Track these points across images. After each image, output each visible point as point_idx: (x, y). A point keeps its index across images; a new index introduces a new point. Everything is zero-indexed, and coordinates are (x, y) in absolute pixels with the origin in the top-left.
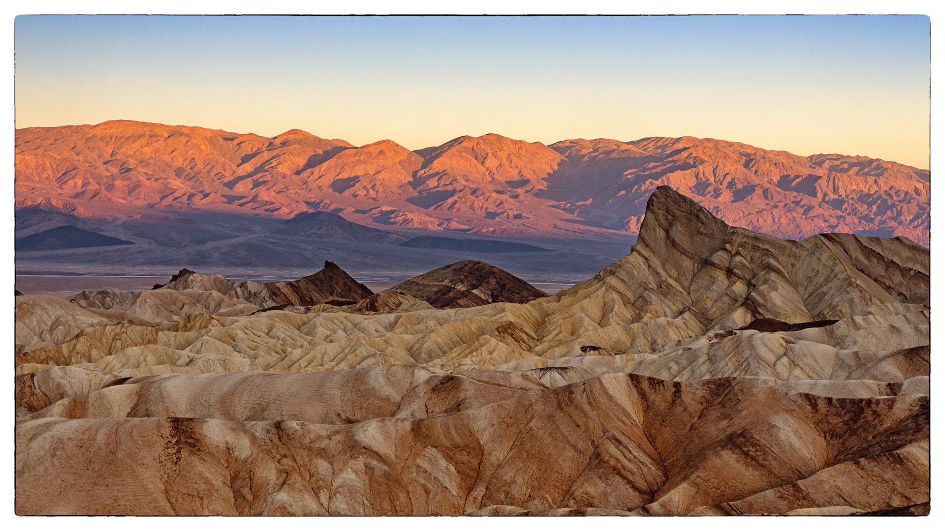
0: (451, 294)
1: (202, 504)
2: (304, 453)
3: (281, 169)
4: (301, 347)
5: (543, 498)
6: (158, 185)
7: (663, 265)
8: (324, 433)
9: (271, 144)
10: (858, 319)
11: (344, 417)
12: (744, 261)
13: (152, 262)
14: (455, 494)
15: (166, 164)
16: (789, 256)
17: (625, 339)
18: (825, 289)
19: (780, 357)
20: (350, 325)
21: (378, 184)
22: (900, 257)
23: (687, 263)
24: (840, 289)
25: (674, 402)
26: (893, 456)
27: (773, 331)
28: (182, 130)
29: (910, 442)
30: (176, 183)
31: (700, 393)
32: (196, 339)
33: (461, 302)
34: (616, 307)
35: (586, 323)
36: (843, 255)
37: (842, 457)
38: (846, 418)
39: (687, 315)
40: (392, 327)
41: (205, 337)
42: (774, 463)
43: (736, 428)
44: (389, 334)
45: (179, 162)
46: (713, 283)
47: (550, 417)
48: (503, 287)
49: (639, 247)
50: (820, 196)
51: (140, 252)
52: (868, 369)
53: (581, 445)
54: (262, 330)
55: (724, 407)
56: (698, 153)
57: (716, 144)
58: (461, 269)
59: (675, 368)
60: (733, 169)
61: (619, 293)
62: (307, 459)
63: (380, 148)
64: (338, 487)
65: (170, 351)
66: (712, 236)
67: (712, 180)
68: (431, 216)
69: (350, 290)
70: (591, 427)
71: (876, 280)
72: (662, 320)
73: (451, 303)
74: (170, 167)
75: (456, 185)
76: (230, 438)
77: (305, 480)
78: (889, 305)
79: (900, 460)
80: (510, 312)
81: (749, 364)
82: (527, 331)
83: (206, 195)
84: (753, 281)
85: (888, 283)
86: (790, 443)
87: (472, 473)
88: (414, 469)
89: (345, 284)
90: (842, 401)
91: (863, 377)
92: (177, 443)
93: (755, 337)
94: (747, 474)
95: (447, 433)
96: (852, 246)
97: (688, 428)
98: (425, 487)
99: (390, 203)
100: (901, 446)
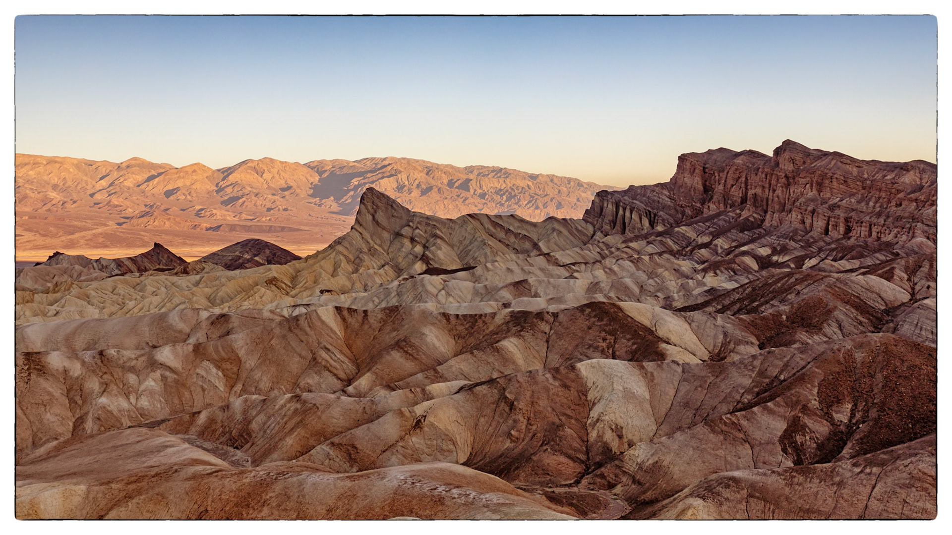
0: (241, 261)
1: (45, 409)
2: (119, 370)
3: (128, 183)
4: (136, 299)
5: (280, 388)
6: (40, 196)
7: (371, 237)
8: (133, 356)
9: (119, 167)
10: (489, 265)
11: (151, 344)
12: (421, 232)
13: (37, 248)
14: (222, 390)
15: (45, 182)
16: (448, 228)
17: (348, 284)
18: (470, 248)
19: (440, 291)
20: (169, 284)
21: (193, 192)
22: (513, 226)
23: (386, 235)
24: (479, 248)
25: (363, 323)
26: (493, 347)
27: (438, 274)
28: (57, 159)
29: (504, 338)
30: (53, 195)
31: (380, 316)
32: (62, 298)
33: (247, 265)
34: (342, 264)
35: (323, 276)
36: (480, 226)
37: (465, 350)
38: (467, 326)
39: (386, 267)
40: (197, 284)
41: (68, 296)
42: (423, 357)
43: (401, 337)
44: (195, 289)
45: (55, 180)
46: (402, 247)
47: (284, 337)
48: (274, 255)
49: (357, 227)
50: (472, 191)
51: (27, 241)
52: (492, 296)
53: (304, 353)
54: (108, 290)
55: (394, 324)
56: (397, 167)
57: (409, 161)
58: (247, 244)
59: (377, 300)
60: (419, 176)
61: (344, 255)
62: (121, 374)
63: (193, 168)
64: (142, 391)
65: (42, 307)
66: (401, 218)
67: (406, 183)
68: (228, 211)
69: (172, 260)
70: (311, 341)
71: (500, 241)
72: (371, 271)
73: (241, 266)
74: (48, 184)
75: (244, 191)
76: (67, 363)
77: (119, 387)
78: (507, 256)
79: (497, 350)
80: (275, 270)
81: (421, 296)
82: (286, 282)
83: (74, 202)
84: (427, 245)
85: (507, 242)
86: (434, 344)
87: (233, 376)
88: (195, 376)
89: (168, 257)
90: (465, 316)
91: (490, 300)
92: (28, 369)
93: (425, 279)
94: (407, 364)
95: (217, 351)
96: (485, 221)
97: (372, 338)
98: (202, 388)
99: (201, 204)
100: (499, 341)
